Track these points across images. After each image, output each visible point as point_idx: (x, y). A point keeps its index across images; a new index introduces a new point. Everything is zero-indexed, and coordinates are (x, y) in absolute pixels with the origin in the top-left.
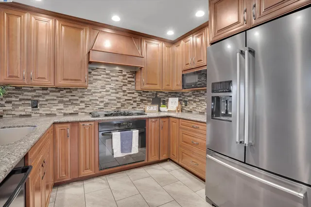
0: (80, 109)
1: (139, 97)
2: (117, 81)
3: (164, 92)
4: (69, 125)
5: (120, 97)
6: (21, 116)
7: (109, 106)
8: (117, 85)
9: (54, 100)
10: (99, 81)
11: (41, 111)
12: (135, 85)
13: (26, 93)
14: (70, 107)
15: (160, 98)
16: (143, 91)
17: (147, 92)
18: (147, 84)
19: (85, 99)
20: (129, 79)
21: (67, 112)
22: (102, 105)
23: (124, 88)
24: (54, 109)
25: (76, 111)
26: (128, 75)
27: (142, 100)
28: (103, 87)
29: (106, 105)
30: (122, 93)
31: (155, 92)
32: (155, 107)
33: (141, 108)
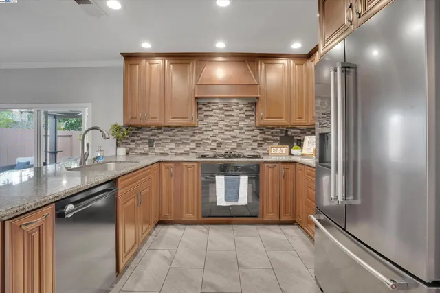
0: (190, 149)
1: (260, 135)
3: (299, 129)
4: (172, 165)
5: (235, 135)
6: (141, 154)
7: (223, 147)
8: (232, 120)
9: (166, 139)
10: (210, 118)
11: (157, 150)
12: (255, 120)
13: (145, 133)
14: (181, 147)
15: (293, 137)
16: (267, 128)
17: (273, 128)
18: (267, 118)
19: (196, 138)
20: (246, 113)
21: (178, 152)
22: (214, 145)
23: (241, 124)
24: (167, 149)
25: (187, 151)
26: (245, 108)
27: (265, 140)
28: (216, 124)
29: (219, 145)
30: (238, 131)
31: (285, 129)
32: (285, 149)
33: (263, 149)
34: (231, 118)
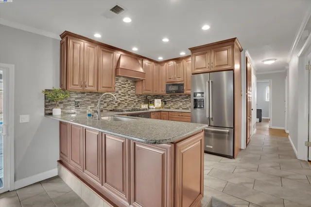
0: (104, 107)
1: (137, 99)
2: (125, 87)
3: (150, 96)
9: (88, 101)
11: (81, 109)
12: (135, 91)
15: (149, 99)
17: (142, 95)
18: (146, 90)
19: (107, 100)
20: (132, 87)
23: (129, 92)
26: (131, 84)
27: (139, 101)
28: (117, 92)
29: (119, 104)
30: (127, 96)
31: (146, 95)
32: (146, 106)
34: (125, 89)
